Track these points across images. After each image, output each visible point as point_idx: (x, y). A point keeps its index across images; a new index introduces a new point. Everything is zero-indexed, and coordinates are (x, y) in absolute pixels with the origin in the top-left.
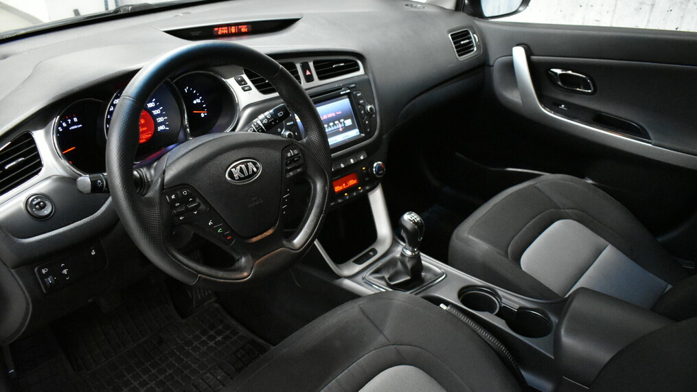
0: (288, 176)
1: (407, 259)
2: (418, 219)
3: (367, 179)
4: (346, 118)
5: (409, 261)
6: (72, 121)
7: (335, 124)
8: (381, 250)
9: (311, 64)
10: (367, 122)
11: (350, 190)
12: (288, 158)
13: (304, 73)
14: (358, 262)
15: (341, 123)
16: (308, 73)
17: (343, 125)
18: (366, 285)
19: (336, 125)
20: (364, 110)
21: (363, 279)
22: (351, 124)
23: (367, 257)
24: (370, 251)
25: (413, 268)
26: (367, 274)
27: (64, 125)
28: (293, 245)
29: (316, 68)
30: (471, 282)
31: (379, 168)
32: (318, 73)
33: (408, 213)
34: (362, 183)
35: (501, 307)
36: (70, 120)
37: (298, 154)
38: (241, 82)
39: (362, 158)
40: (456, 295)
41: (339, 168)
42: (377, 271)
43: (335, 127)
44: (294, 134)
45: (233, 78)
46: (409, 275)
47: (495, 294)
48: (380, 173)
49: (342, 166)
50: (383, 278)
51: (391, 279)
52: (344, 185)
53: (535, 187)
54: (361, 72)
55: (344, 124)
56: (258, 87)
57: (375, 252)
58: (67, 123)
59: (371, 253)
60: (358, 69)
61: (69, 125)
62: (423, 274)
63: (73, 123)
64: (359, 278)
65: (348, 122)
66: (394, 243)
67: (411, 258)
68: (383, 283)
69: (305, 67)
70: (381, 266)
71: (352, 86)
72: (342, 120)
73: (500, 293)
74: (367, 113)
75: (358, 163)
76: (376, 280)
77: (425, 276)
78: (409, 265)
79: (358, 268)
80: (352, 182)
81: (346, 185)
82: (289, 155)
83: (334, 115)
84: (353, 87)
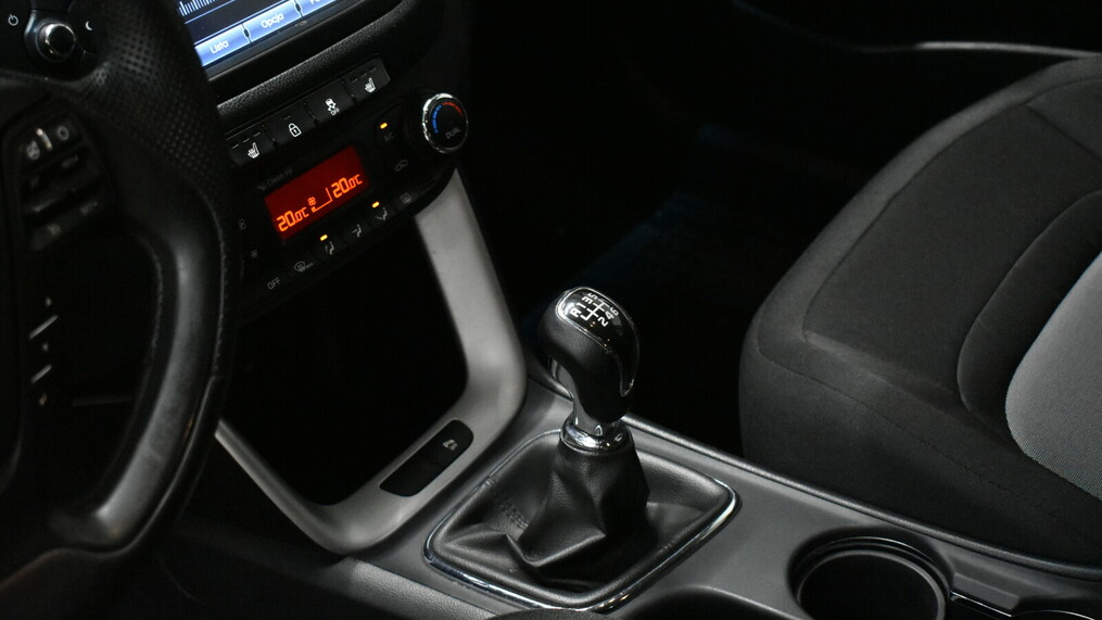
0: (38, 244)
1: (584, 468)
2: (612, 314)
3: (401, 165)
5: (591, 473)
8: (485, 425)
11: (339, 217)
12: (31, 166)
14: (404, 485)
18: (441, 579)
21: (426, 553)
23: (434, 460)
24: (444, 435)
25: (609, 498)
26: (440, 531)
28: (97, 527)
30: (836, 518)
31: (444, 114)
33: (568, 294)
34: (381, 182)
35: (949, 605)
37: (74, 140)
39: (370, 88)
40: (779, 581)
41: (282, 140)
42: (476, 516)
44: (79, 29)
46: (595, 524)
47: (928, 556)
48: (449, 135)
49: (294, 130)
50: (499, 545)
51: (531, 542)
52: (312, 201)
53: (1031, 111)
57: (465, 437)
59: (450, 444)
62: (652, 505)
64: (411, 551)
66: (535, 392)
67: (598, 459)
68: (504, 561)
70: (491, 490)
73: (944, 551)
75: (359, 109)
76: (475, 553)
77: (661, 512)
78: (594, 488)
79: (404, 509)
80: (342, 187)
81: (321, 199)
82: (33, 152)
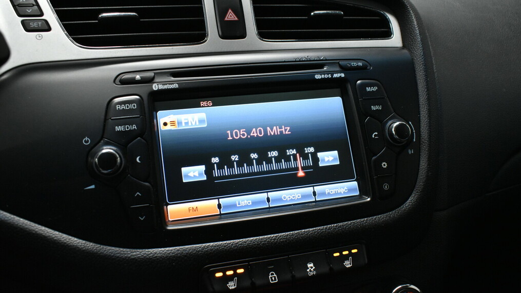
4: (323, 145)
7: (283, 156)
9: (247, 1)
10: (384, 165)
15: (305, 157)
17: (310, 163)
19: (288, 159)
20: (382, 130)
22: (338, 162)
32: (259, 24)
38: (26, 10)
43: (283, 165)
54: (396, 40)
55: (316, 160)
65: (330, 158)
69: (228, 4)
71: (354, 64)
74: (386, 139)
84: (358, 68)
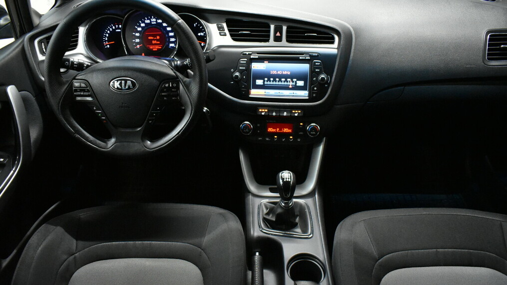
3: (300, 133)
4: (299, 79)
6: (119, 26)
7: (286, 81)
9: (285, 28)
10: (315, 89)
11: (282, 135)
12: (165, 87)
13: (275, 33)
15: (293, 82)
16: (278, 34)
17: (294, 84)
19: (287, 82)
20: (317, 78)
22: (303, 85)
27: (114, 28)
29: (287, 32)
30: (318, 255)
32: (287, 37)
36: (117, 26)
37: (177, 87)
38: (220, 28)
43: (286, 83)
45: (215, 25)
49: (274, 114)
52: (278, 129)
54: (335, 45)
55: (296, 83)
56: (231, 35)
58: (115, 27)
60: (333, 43)
61: (116, 29)
63: (119, 28)
65: (301, 83)
69: (278, 29)
71: (314, 54)
72: (295, 80)
74: (318, 81)
80: (286, 130)
81: (280, 130)
82: (167, 85)
83: (289, 73)
84: (315, 56)
